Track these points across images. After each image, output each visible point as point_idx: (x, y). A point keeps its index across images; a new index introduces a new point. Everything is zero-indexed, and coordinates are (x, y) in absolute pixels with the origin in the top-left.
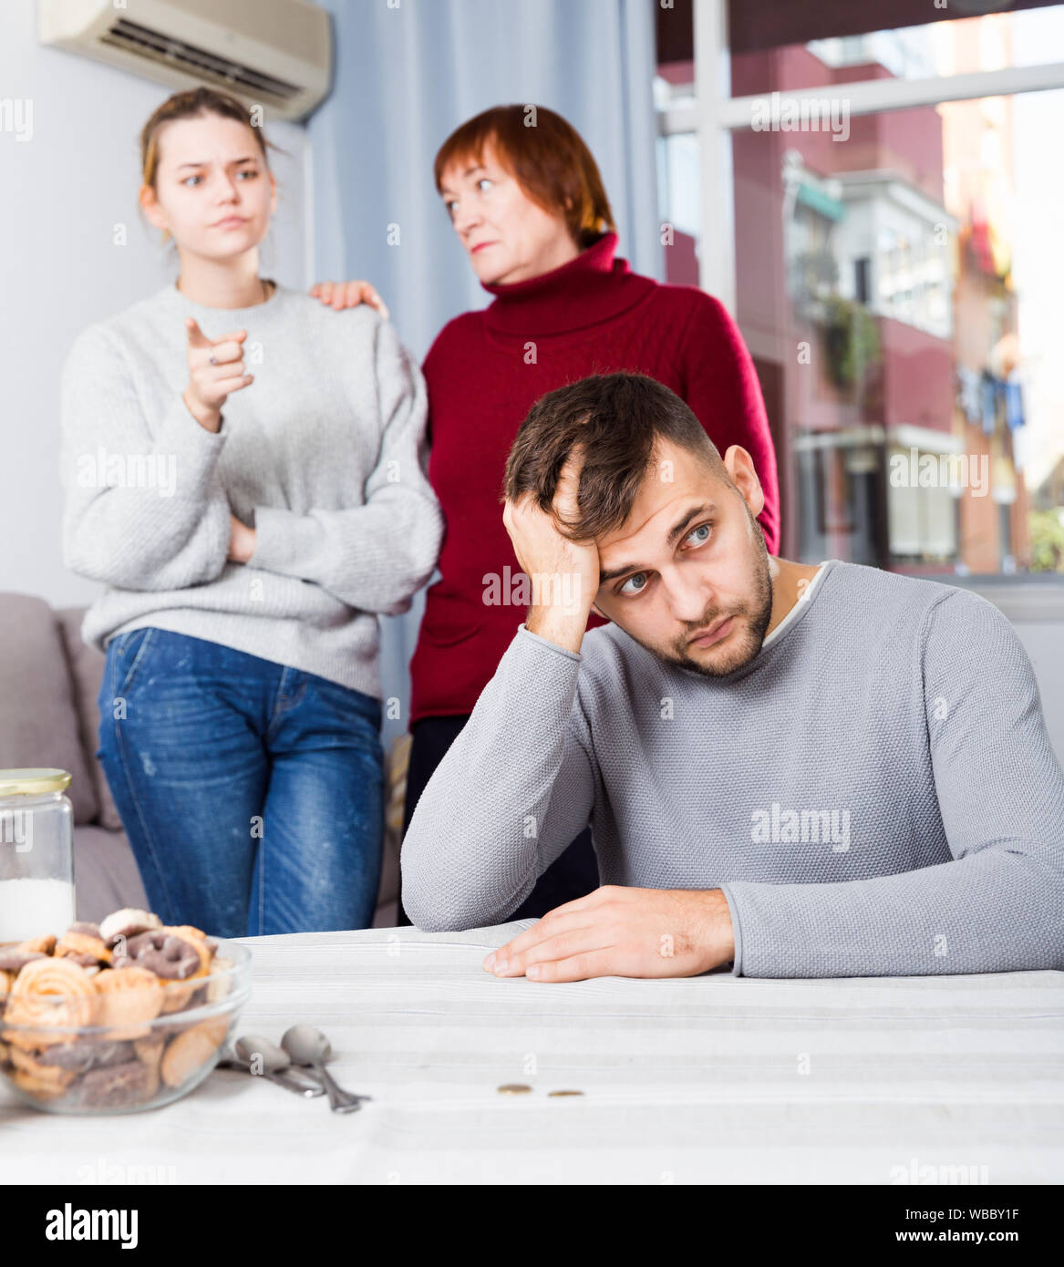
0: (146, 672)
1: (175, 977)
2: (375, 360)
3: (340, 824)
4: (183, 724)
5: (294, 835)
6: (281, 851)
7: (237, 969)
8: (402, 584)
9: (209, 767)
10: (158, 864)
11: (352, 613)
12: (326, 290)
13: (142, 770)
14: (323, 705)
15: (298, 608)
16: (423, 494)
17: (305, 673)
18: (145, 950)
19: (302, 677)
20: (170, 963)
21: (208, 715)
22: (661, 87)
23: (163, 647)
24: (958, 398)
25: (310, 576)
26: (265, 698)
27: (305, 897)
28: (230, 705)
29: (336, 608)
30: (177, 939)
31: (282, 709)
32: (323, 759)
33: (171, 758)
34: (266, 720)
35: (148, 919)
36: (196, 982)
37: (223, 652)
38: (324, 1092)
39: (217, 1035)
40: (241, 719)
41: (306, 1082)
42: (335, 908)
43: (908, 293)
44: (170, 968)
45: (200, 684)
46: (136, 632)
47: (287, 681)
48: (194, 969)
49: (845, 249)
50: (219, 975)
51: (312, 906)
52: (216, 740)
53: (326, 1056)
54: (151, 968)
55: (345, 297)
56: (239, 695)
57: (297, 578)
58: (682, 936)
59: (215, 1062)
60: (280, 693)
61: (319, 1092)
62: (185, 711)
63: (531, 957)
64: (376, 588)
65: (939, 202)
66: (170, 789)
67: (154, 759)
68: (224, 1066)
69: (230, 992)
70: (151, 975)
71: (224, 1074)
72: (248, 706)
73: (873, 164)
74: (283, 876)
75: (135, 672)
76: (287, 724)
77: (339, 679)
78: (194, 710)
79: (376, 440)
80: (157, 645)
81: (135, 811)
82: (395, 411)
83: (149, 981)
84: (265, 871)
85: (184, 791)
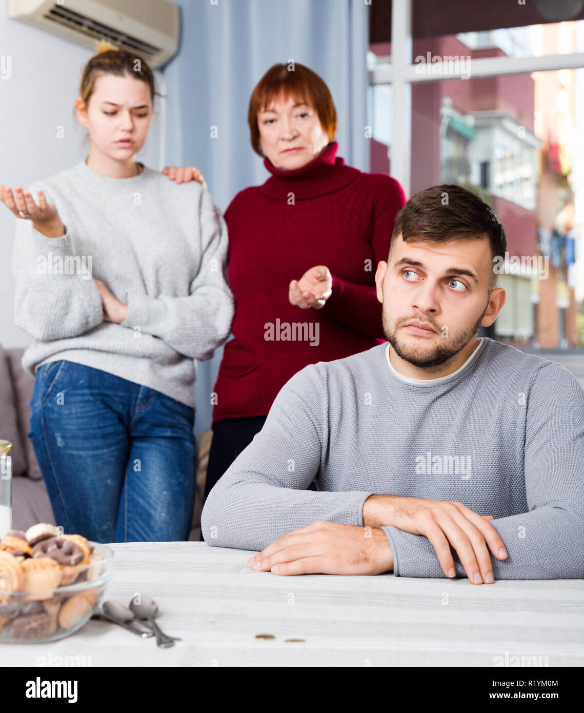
0: (60, 386)
1: (69, 564)
2: (200, 213)
3: (173, 481)
4: (81, 418)
5: (146, 486)
6: (139, 495)
7: (105, 561)
8: (210, 342)
9: (95, 443)
10: (63, 500)
11: (181, 358)
12: (172, 171)
13: (56, 444)
14: (163, 409)
15: (150, 351)
16: (225, 291)
17: (153, 390)
18: (52, 548)
19: (151, 392)
20: (66, 556)
21: (96, 412)
22: (371, 58)
23: (71, 372)
24: (538, 246)
25: (158, 334)
26: (129, 404)
27: (153, 523)
28: (109, 407)
29: (172, 353)
30: (71, 542)
31: (139, 411)
32: (163, 442)
33: (73, 437)
34: (129, 418)
35: (54, 530)
36: (81, 568)
37: (106, 376)
38: (154, 635)
39: (91, 599)
40: (115, 416)
41: (143, 629)
42: (170, 530)
43: (511, 183)
44: (66, 559)
45: (92, 394)
46: (55, 362)
47: (142, 394)
48: (80, 560)
49: (476, 156)
50: (94, 564)
51: (157, 528)
52: (100, 428)
53: (155, 614)
54: (55, 558)
55: (183, 176)
56: (114, 401)
57: (149, 334)
58: (363, 553)
59: (90, 615)
60: (138, 401)
61: (151, 634)
62: (83, 410)
63: (274, 560)
64: (195, 344)
65: (530, 130)
66: (72, 455)
67: (63, 437)
68: (96, 617)
69: (101, 574)
70: (55, 562)
71: (96, 623)
72: (119, 408)
73: (493, 107)
74: (140, 509)
75: (54, 386)
76: (141, 421)
77: (172, 395)
78: (88, 409)
79: (198, 259)
80: (67, 371)
81: (50, 468)
82: (210, 243)
83: (54, 566)
84: (128, 506)
85: (80, 457)
